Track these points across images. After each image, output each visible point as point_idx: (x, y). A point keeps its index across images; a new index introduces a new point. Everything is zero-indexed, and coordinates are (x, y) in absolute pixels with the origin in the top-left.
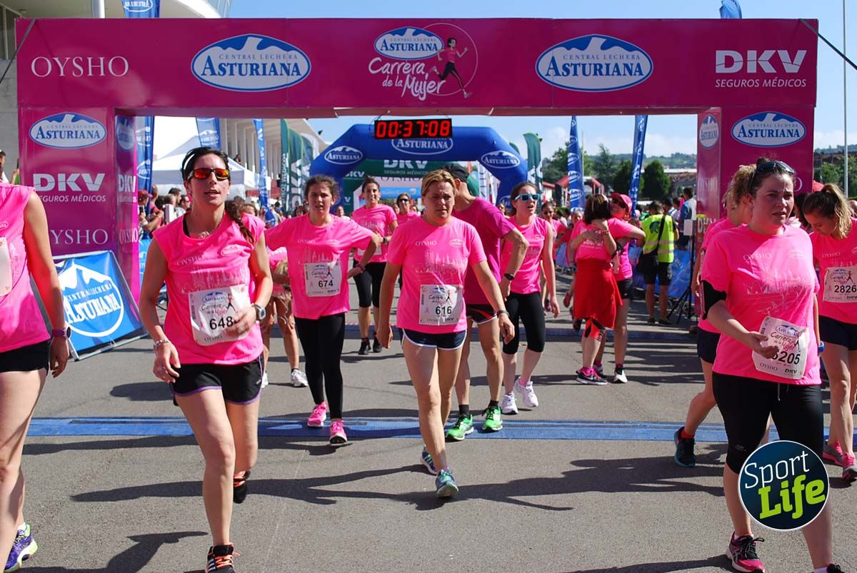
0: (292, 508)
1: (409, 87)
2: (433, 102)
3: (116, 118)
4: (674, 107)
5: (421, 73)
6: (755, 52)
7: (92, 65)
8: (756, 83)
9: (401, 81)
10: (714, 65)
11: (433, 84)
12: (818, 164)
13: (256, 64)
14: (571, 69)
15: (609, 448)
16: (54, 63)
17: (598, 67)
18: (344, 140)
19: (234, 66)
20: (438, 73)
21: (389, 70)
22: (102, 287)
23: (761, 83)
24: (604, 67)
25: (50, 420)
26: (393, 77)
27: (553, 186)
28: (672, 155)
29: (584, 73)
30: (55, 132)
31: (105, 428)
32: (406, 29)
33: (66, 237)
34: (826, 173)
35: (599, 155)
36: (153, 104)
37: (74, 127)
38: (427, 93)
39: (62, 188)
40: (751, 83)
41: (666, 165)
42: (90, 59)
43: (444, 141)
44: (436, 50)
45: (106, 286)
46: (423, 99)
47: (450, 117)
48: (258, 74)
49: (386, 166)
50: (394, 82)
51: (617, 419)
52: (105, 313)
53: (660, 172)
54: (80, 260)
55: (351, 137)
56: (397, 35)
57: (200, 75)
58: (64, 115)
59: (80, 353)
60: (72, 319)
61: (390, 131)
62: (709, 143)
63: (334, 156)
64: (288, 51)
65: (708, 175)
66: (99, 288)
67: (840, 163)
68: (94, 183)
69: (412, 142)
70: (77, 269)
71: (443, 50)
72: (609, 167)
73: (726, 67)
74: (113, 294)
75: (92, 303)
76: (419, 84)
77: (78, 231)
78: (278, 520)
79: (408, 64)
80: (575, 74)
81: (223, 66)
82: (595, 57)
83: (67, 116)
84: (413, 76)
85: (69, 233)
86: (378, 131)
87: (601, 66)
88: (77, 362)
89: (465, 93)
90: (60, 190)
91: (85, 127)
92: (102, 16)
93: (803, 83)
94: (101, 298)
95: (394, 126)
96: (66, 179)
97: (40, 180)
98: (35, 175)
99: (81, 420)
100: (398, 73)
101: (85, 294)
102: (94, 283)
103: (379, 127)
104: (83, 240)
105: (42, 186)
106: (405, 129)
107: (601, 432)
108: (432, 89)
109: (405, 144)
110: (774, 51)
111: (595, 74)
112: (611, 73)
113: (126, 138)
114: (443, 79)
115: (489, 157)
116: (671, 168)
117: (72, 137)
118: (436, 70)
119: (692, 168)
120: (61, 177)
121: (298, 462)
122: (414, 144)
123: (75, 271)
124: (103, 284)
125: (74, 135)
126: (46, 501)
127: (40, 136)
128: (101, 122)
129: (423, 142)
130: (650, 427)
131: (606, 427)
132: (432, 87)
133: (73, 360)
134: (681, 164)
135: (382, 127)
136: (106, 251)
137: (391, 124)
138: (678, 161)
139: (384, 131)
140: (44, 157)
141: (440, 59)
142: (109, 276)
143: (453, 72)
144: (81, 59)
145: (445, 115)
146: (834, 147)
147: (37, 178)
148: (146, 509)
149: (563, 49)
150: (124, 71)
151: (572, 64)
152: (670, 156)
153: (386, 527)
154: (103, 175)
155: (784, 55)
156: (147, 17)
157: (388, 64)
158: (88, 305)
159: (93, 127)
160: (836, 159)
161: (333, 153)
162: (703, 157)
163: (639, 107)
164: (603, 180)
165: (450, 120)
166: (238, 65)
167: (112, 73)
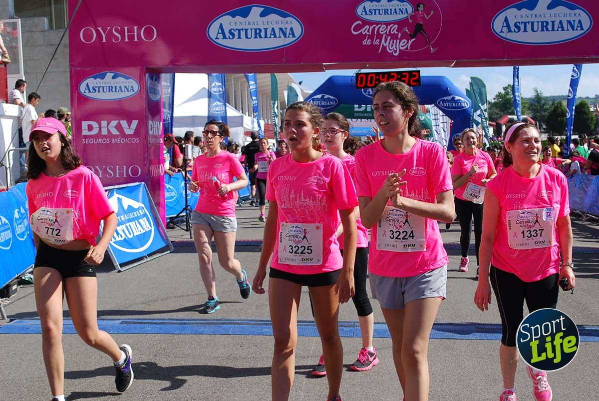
0: (309, 396)
1: (385, 45)
2: (405, 57)
3: (147, 74)
5: (395, 33)
7: (128, 33)
9: (378, 40)
11: (404, 42)
13: (259, 29)
14: (522, 26)
16: (98, 32)
17: (545, 24)
18: (323, 89)
19: (241, 31)
20: (409, 33)
21: (368, 31)
22: (137, 212)
24: (550, 24)
25: (105, 321)
27: (494, 124)
28: (596, 95)
29: (533, 30)
30: (99, 89)
31: (148, 328)
33: (107, 171)
35: (534, 97)
36: (176, 64)
37: (114, 83)
38: (400, 49)
39: (104, 132)
41: (590, 104)
42: (126, 28)
44: (407, 13)
45: (140, 211)
46: (396, 54)
47: (418, 69)
48: (260, 37)
49: (355, 110)
50: (372, 41)
52: (140, 233)
53: (587, 111)
54: (120, 190)
55: (329, 87)
56: (375, 3)
57: (214, 39)
58: (106, 74)
59: (122, 265)
60: (115, 238)
61: (369, 82)
64: (285, 18)
66: (135, 213)
68: (129, 128)
70: (118, 198)
71: (413, 14)
72: (543, 108)
74: (145, 218)
75: (130, 225)
76: (393, 42)
77: (117, 167)
79: (384, 26)
80: (525, 30)
81: (232, 31)
82: (542, 16)
83: (108, 74)
84: (388, 35)
85: (110, 169)
86: (359, 82)
87: (547, 23)
88: (120, 273)
89: (432, 49)
90: (103, 134)
91: (123, 83)
94: (136, 221)
95: (372, 78)
96: (108, 124)
97: (87, 126)
98: (83, 123)
99: (129, 321)
100: (376, 33)
101: (124, 217)
102: (131, 209)
103: (359, 79)
104: (121, 174)
105: (88, 131)
106: (381, 80)
111: (542, 30)
112: (556, 29)
113: (155, 91)
114: (413, 38)
115: (444, 101)
117: (112, 91)
118: (407, 30)
120: (104, 123)
121: (308, 357)
123: (117, 199)
124: (138, 209)
125: (114, 90)
126: (109, 388)
127: (87, 91)
128: (134, 78)
132: (404, 45)
133: (116, 271)
135: (362, 78)
136: (140, 183)
137: (369, 76)
139: (364, 82)
140: (89, 107)
141: (410, 21)
142: (142, 203)
143: (421, 31)
144: (119, 28)
145: (414, 67)
147: (85, 124)
149: (514, 10)
150: (153, 37)
152: (594, 97)
154: (137, 121)
157: (367, 27)
158: (127, 227)
159: (129, 82)
163: (581, 57)
164: (537, 118)
165: (419, 72)
166: (244, 30)
167: (144, 39)
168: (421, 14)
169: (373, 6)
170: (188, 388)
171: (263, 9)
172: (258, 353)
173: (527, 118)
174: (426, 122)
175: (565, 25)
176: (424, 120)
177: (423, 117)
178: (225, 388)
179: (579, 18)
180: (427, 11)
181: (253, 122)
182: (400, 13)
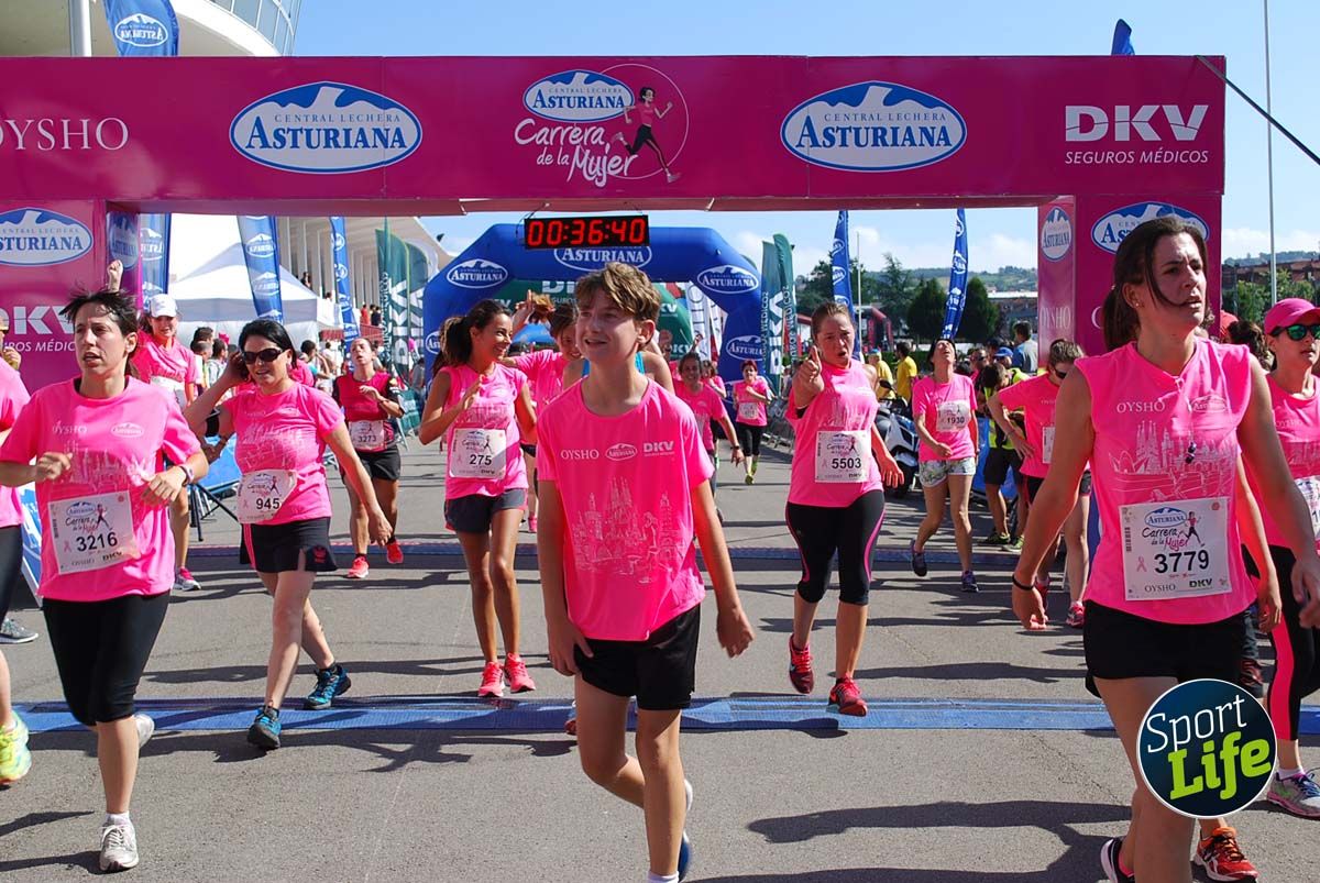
0: (391, 846)
1: (580, 166)
2: (617, 189)
3: (108, 216)
4: (1000, 196)
5: (598, 144)
6: (1127, 108)
7: (69, 131)
8: (1129, 157)
10: (1065, 130)
11: (617, 161)
12: (1229, 284)
13: (334, 130)
14: (838, 136)
15: (902, 742)
16: (8, 130)
17: (880, 132)
18: (477, 250)
19: (299, 133)
20: (626, 144)
21: (548, 139)
23: (1137, 156)
24: (890, 132)
26: (553, 150)
28: (1001, 269)
29: (858, 143)
30: (9, 240)
32: (574, 73)
34: (1244, 297)
35: (885, 271)
36: (169, 195)
37: (40, 231)
38: (608, 175)
39: (20, 329)
40: (1121, 157)
41: (990, 286)
42: (65, 122)
43: (637, 251)
44: (623, 106)
46: (601, 184)
47: (644, 213)
48: (337, 146)
49: (546, 290)
50: (555, 158)
51: (915, 696)
53: (982, 297)
55: (488, 245)
56: (559, 83)
57: (243, 148)
58: (24, 212)
61: (549, 236)
62: (1057, 252)
63: (461, 275)
64: (386, 108)
65: (1055, 303)
67: (1266, 280)
69: (587, 252)
71: (633, 107)
72: (901, 290)
73: (1082, 131)
76: (595, 161)
78: (368, 866)
79: (577, 129)
80: (844, 144)
81: (281, 132)
82: (875, 118)
83: (27, 213)
84: (585, 148)
86: (530, 236)
87: (884, 131)
89: (669, 175)
90: (17, 332)
91: (58, 230)
92: (88, 53)
93: (1202, 157)
95: (555, 228)
96: (28, 315)
100: (562, 143)
103: (531, 230)
106: (574, 233)
107: (889, 716)
108: (617, 168)
109: (575, 256)
110: (1158, 107)
111: (875, 144)
112: (900, 141)
113: (124, 248)
114: (633, 153)
115: (710, 276)
116: (999, 290)
117: (37, 248)
118: (622, 139)
119: (1032, 290)
120: (19, 311)
122: (590, 256)
125: (40, 245)
128: (81, 220)
129: (604, 252)
130: (968, 707)
131: (896, 707)
132: (616, 166)
134: (1014, 284)
135: (536, 228)
137: (550, 226)
138: (1009, 280)
139: (540, 236)
141: (628, 121)
143: (650, 142)
144: (51, 121)
145: (637, 209)
146: (1256, 255)
148: (153, 851)
149: (823, 103)
150: (120, 141)
151: (838, 129)
152: (997, 271)
153: (543, 876)
155: (1172, 113)
156: (160, 55)
157: (546, 130)
159: (71, 231)
160: (1257, 274)
161: (460, 270)
162: (1047, 272)
163: (946, 196)
164: (891, 310)
165: (645, 218)
166: (304, 132)
167: (101, 143)
168: (648, 109)
169: (556, 91)
170: (151, 838)
171: (342, 91)
172: (302, 764)
173: (871, 310)
174: (679, 315)
175: (917, 134)
176: (676, 312)
177: (675, 307)
178: (227, 836)
179: (943, 123)
180: (659, 102)
181: (336, 312)
182: (609, 105)
